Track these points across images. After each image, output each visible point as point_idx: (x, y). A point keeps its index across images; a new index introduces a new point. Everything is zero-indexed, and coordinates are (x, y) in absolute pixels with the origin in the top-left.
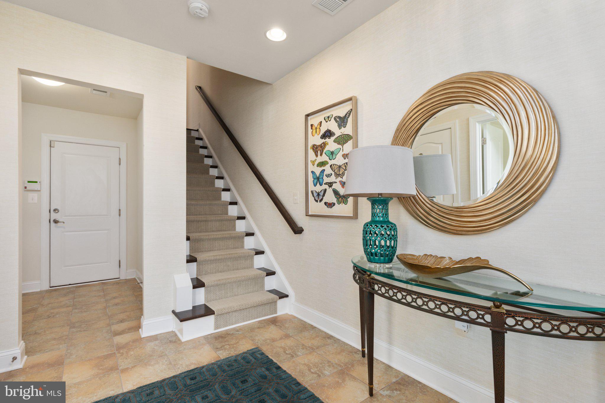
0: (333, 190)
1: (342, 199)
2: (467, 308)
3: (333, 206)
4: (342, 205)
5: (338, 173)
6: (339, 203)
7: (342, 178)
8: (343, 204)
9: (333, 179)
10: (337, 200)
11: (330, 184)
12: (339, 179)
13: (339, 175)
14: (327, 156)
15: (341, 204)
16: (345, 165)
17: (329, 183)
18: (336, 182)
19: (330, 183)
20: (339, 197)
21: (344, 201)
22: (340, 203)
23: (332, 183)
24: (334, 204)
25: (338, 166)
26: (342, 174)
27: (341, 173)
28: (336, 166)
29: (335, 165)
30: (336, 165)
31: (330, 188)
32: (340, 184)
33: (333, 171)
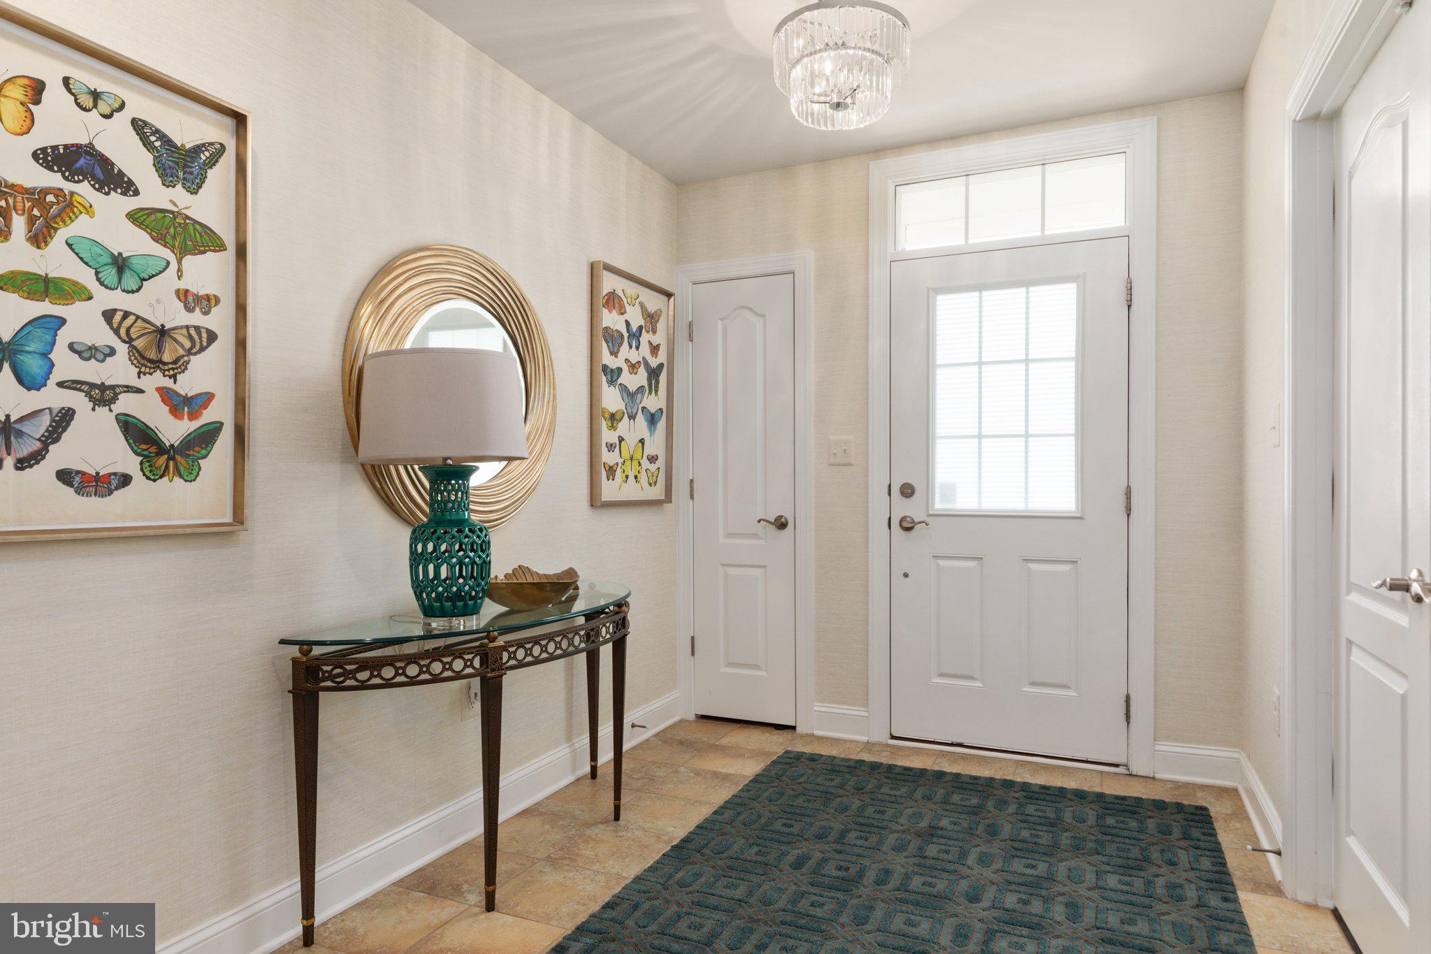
0: (117, 419)
1: (173, 459)
2: (449, 656)
3: (117, 489)
4: (172, 487)
5: (152, 355)
6: (153, 474)
7: (174, 377)
8: (177, 480)
9: (119, 370)
10: (141, 463)
11: (102, 395)
12: (158, 379)
13: (157, 364)
14: (86, 263)
15: (166, 479)
16: (189, 334)
17: (93, 386)
18: (140, 391)
19: (103, 387)
20: (153, 449)
21: (182, 469)
22: (161, 477)
23: (113, 387)
24: (125, 480)
25: (153, 325)
26: (172, 363)
27: (167, 357)
28: (139, 323)
29: (132, 318)
30: (138, 317)
31: (102, 411)
32: (163, 400)
33: (124, 341)
